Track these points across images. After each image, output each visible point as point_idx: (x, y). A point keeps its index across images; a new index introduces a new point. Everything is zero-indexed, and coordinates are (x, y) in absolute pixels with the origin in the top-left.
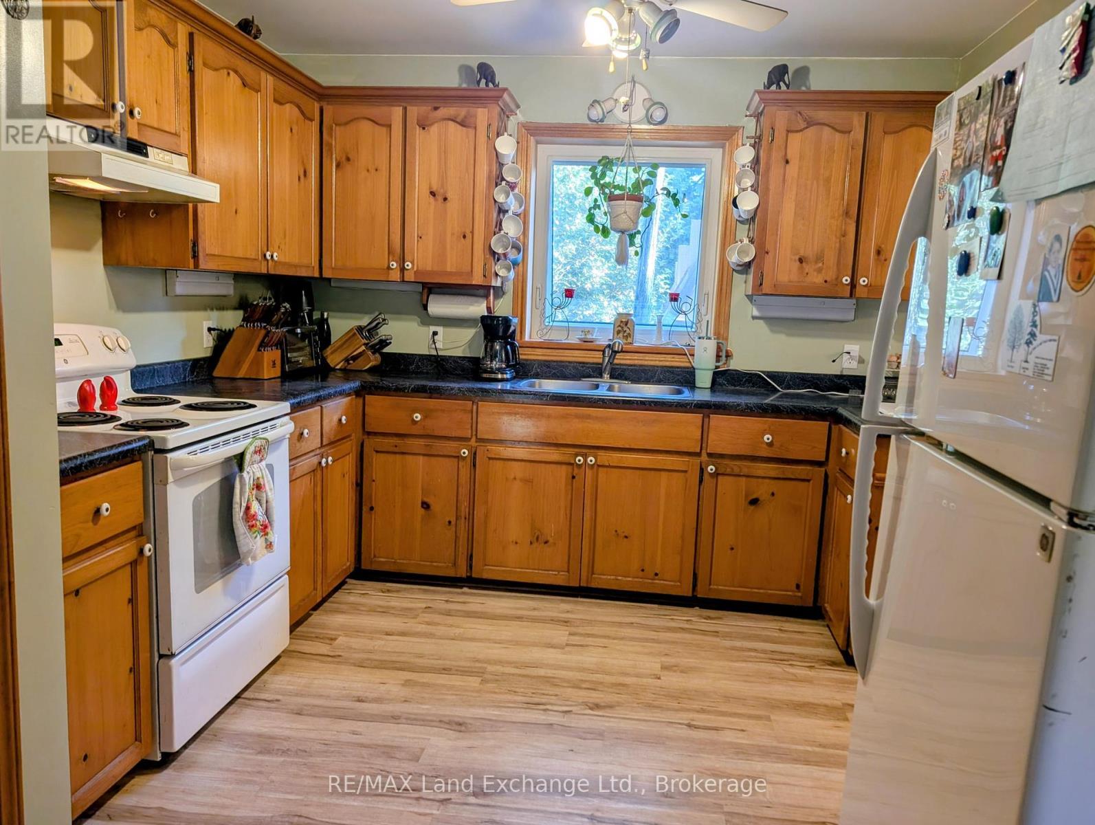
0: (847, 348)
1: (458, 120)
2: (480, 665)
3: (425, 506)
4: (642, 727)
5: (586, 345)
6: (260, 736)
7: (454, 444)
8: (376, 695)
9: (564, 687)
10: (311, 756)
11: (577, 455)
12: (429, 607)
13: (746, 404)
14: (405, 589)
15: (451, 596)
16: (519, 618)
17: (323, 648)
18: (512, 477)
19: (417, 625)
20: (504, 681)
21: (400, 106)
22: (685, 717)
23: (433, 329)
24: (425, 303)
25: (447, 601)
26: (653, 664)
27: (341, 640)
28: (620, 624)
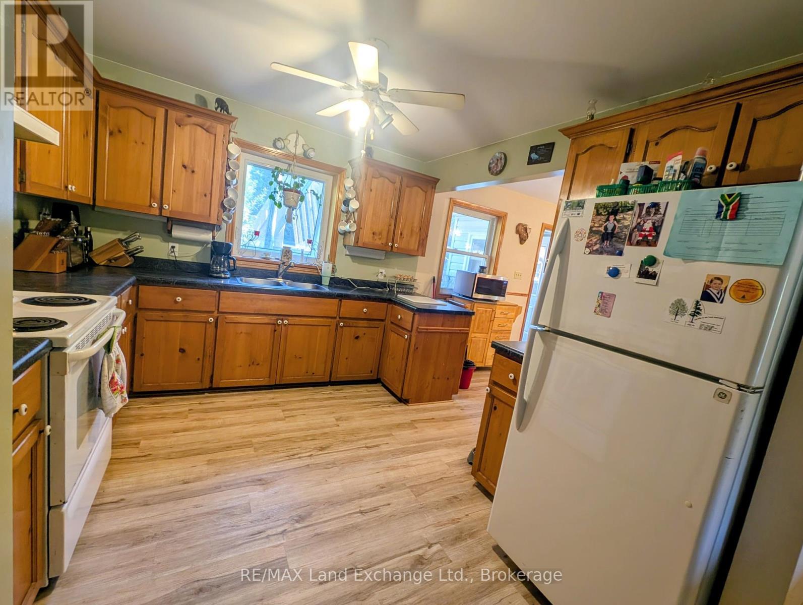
0: (381, 270)
1: (205, 127)
2: (246, 440)
3: (182, 351)
4: (349, 453)
5: (266, 261)
6: (125, 531)
7: (205, 315)
8: (194, 476)
9: (299, 442)
10: (176, 533)
11: (278, 320)
12: (192, 409)
13: (357, 295)
14: (168, 400)
15: (201, 400)
16: (250, 407)
17: (134, 452)
18: (240, 332)
19: (190, 422)
20: (267, 446)
21: (163, 108)
22: (362, 443)
23: (171, 244)
24: (170, 229)
25: (200, 403)
26: (331, 419)
27: (143, 443)
28: (303, 400)
